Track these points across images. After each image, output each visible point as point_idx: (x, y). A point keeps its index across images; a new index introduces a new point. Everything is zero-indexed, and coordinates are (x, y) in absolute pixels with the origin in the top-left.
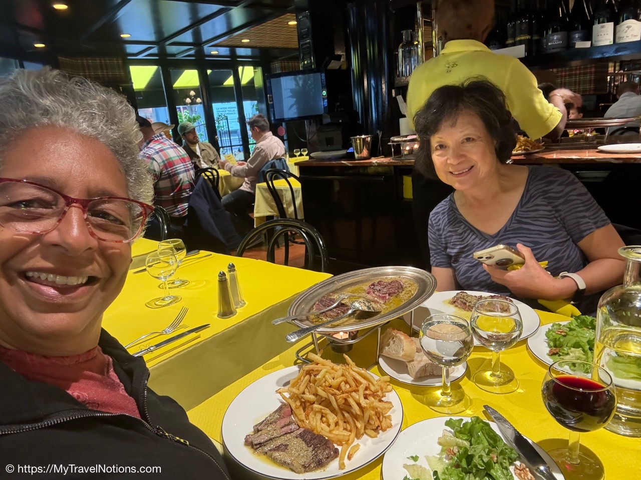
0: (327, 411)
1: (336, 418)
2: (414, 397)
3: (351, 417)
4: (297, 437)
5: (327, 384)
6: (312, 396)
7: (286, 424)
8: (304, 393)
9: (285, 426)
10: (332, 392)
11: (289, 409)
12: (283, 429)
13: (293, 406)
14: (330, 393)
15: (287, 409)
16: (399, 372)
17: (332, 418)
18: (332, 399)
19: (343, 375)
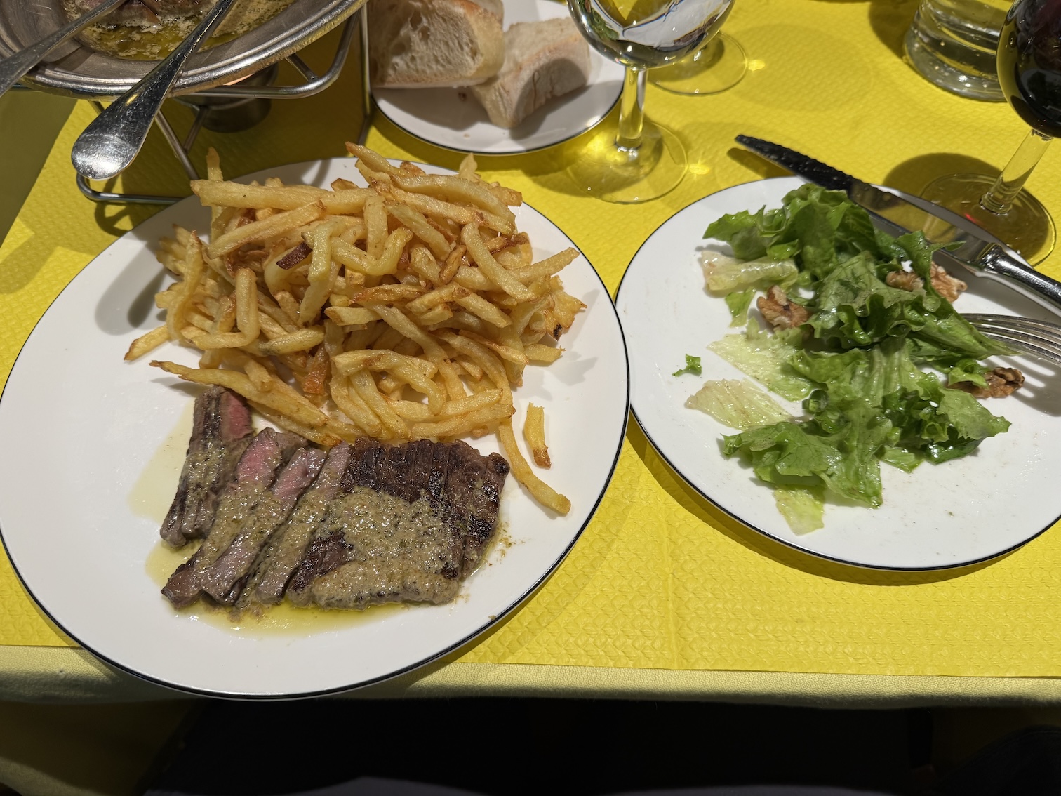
0: (391, 359)
1: (430, 368)
2: (544, 185)
3: (472, 339)
4: (347, 491)
5: (358, 278)
6: (304, 331)
7: (275, 463)
8: (263, 336)
9: (277, 473)
10: (386, 297)
11: (235, 402)
12: (279, 489)
13: (245, 387)
14: (380, 302)
15: (230, 409)
16: (460, 123)
17: (416, 370)
18: (395, 317)
19: (393, 224)
